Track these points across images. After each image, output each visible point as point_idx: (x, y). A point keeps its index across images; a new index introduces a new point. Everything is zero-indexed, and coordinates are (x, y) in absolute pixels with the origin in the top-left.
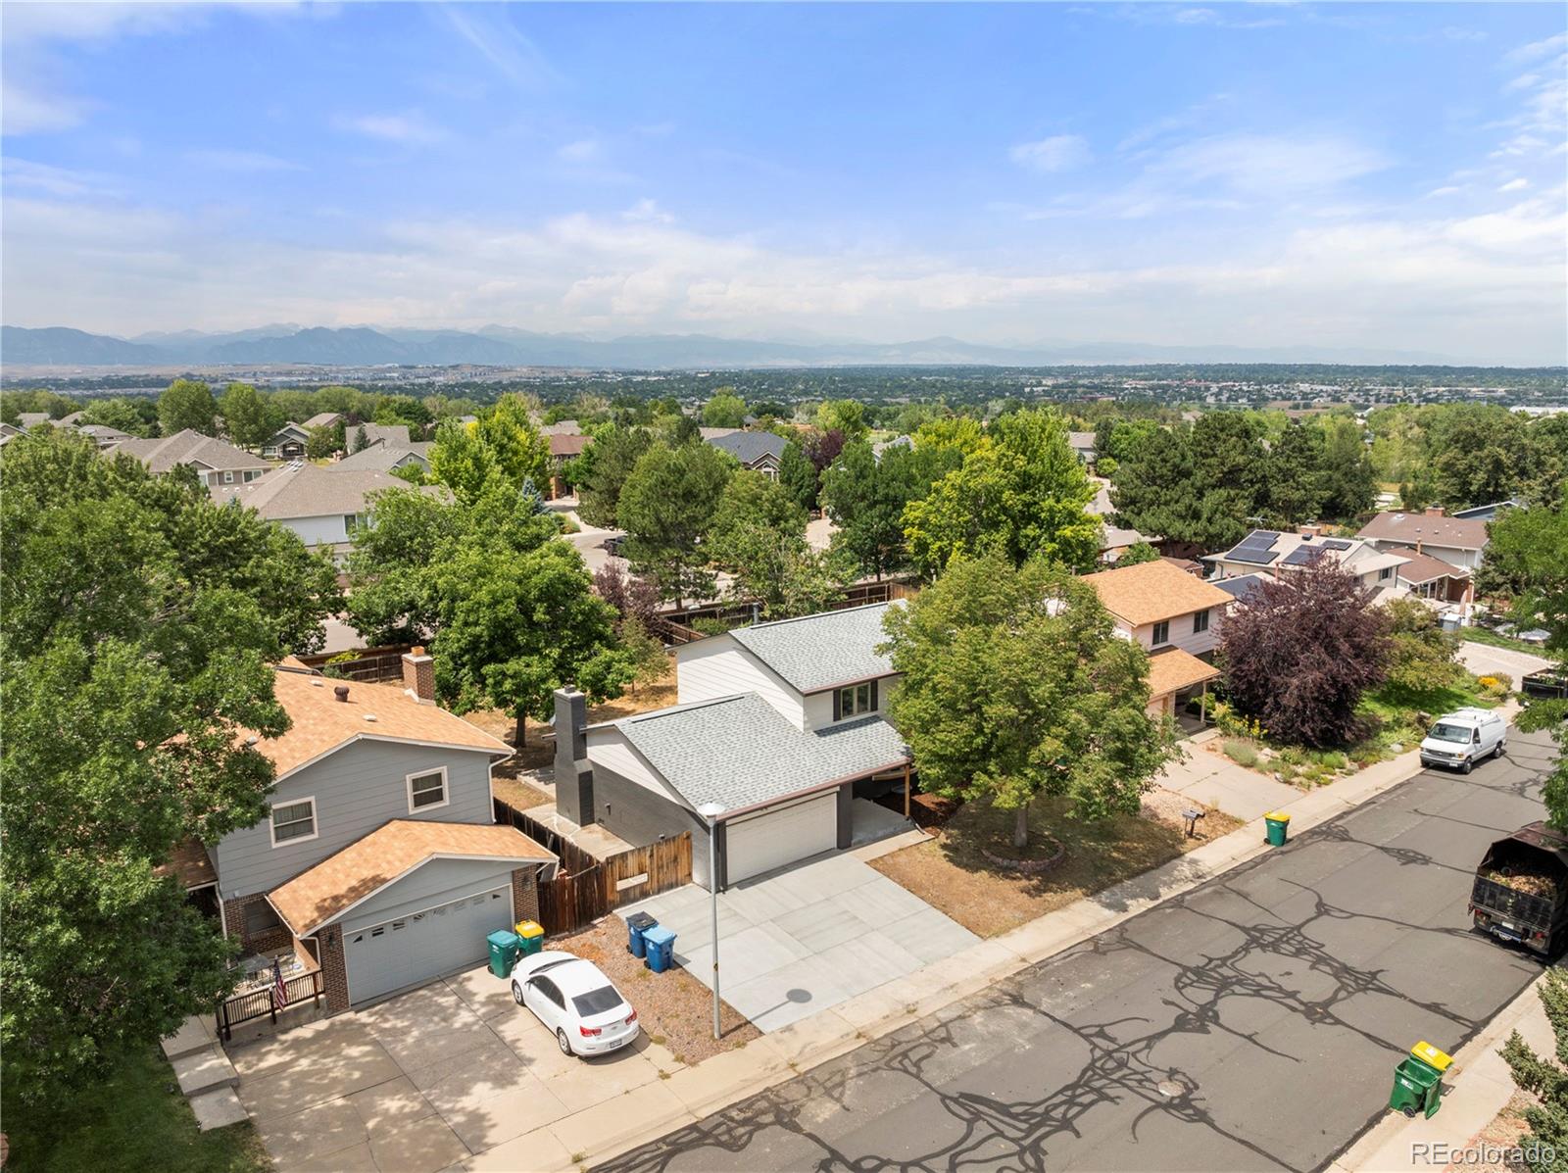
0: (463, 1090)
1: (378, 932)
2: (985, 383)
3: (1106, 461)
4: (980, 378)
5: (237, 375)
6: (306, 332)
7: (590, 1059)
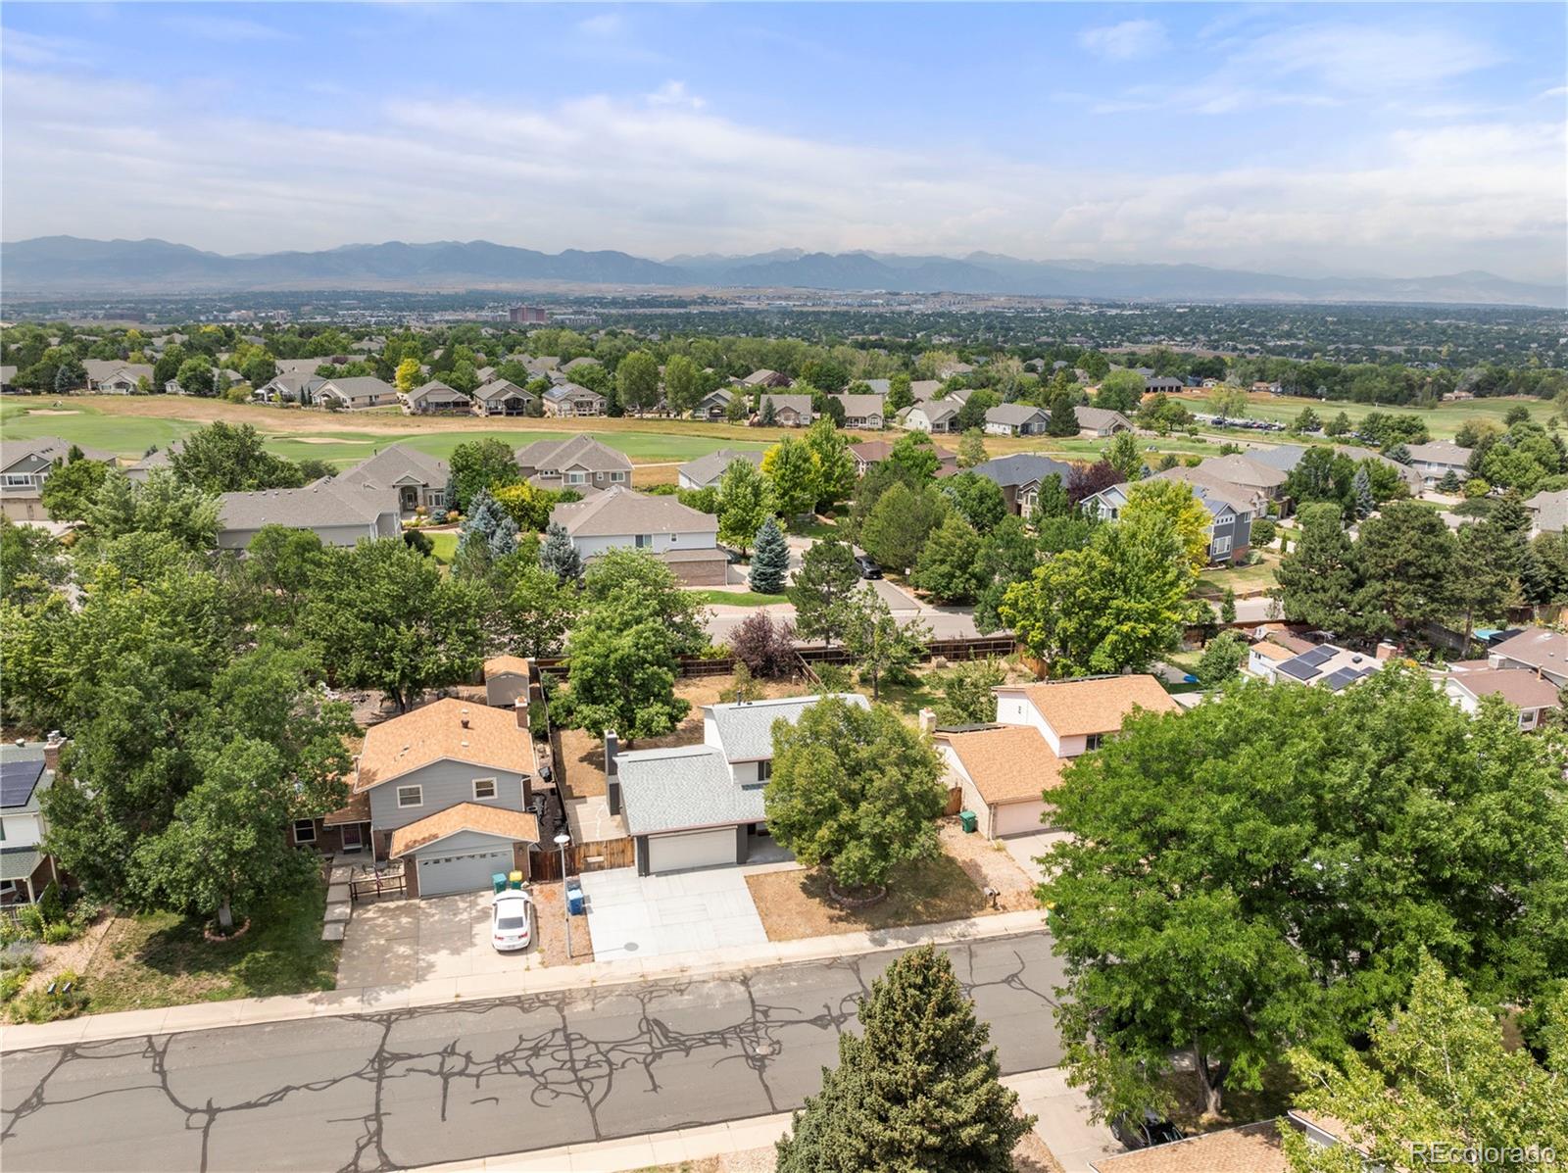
0: (435, 951)
1: (437, 862)
2: (1510, 330)
3: (1476, 482)
4: (1506, 324)
5: (744, 298)
6: (809, 256)
7: (501, 952)
